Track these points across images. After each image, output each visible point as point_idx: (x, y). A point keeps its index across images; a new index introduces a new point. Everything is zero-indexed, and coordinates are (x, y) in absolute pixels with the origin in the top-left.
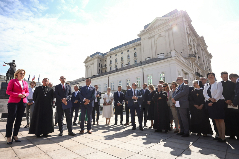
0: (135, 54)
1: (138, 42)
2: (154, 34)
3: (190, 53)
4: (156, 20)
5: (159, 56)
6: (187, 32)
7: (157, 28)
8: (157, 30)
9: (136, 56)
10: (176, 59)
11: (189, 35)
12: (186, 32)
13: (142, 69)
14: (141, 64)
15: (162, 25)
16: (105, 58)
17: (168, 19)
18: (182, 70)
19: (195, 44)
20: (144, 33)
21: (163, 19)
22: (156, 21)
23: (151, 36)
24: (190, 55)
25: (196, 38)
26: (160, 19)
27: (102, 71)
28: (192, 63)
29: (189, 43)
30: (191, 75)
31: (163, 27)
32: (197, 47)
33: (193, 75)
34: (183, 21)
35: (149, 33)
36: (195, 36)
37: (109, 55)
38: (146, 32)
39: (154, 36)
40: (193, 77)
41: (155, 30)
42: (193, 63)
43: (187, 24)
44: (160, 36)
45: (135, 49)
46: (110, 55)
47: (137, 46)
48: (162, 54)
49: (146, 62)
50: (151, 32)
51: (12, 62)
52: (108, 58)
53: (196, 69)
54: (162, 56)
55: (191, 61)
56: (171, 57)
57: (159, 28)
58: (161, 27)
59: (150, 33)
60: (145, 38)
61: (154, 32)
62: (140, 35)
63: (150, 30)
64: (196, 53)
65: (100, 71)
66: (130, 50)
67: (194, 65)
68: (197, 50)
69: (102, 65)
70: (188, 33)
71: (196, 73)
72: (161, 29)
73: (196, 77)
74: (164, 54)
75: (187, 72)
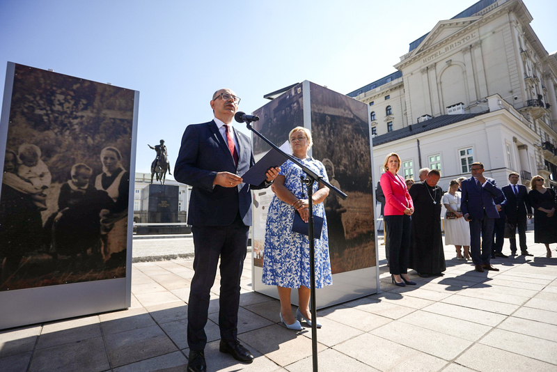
0: (388, 109)
1: (395, 82)
2: (435, 61)
3: (528, 98)
4: (440, 27)
5: (450, 111)
6: (521, 48)
7: (442, 45)
8: (443, 50)
9: (390, 114)
10: (503, 114)
11: (525, 54)
12: (518, 47)
13: (416, 143)
14: (411, 130)
15: (454, 38)
17: (471, 22)
18: (515, 140)
19: (539, 75)
20: (410, 61)
21: (457, 24)
22: (438, 29)
23: (427, 66)
24: (530, 103)
25: (541, 58)
26: (450, 24)
28: (534, 120)
29: (525, 73)
30: (534, 148)
31: (456, 41)
32: (543, 82)
33: (537, 149)
34: (510, 22)
35: (422, 60)
36: (538, 54)
38: (415, 59)
39: (435, 66)
40: (537, 153)
41: (438, 51)
42: (537, 122)
43: (520, 27)
44: (449, 63)
45: (387, 98)
47: (391, 90)
48: (458, 104)
49: (424, 126)
50: (427, 57)
51: (159, 144)
53: (543, 135)
54: (459, 111)
55: (531, 117)
56: (488, 111)
57: (449, 46)
58: (453, 43)
59: (424, 58)
60: (414, 73)
61: (436, 55)
62: (401, 66)
63: (424, 53)
64: (540, 97)
66: (376, 101)
67: (538, 126)
68: (543, 87)
70: (522, 51)
71: (543, 144)
72: (451, 46)
73: (544, 154)
74: (463, 104)
75: (524, 142)
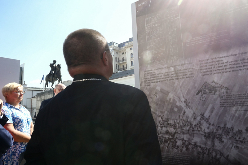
16: (122, 50)
27: (119, 67)
37: (129, 47)
46: (131, 46)
52: (128, 50)
65: (116, 66)
69: (118, 59)
